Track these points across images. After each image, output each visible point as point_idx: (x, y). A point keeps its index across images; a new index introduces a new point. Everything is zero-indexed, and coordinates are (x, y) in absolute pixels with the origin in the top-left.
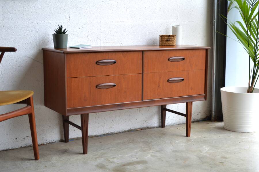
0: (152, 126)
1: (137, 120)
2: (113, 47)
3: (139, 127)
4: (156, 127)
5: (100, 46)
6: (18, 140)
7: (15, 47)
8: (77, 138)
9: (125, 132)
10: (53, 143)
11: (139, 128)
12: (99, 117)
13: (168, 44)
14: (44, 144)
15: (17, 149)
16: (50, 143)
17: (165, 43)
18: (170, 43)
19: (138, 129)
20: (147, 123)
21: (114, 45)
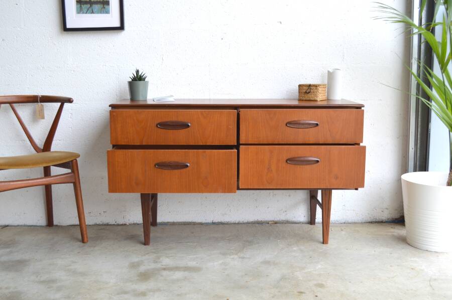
0: (295, 220)
1: (268, 208)
2: (229, 100)
3: (273, 219)
4: (303, 223)
5: (209, 98)
6: (91, 214)
7: (72, 98)
8: (174, 222)
9: (248, 223)
10: (138, 224)
11: (273, 221)
12: (206, 198)
13: (308, 99)
14: (125, 225)
15: (90, 225)
16: (134, 224)
17: (303, 95)
18: (311, 96)
19: (271, 221)
20: (287, 214)
21: (232, 97)
